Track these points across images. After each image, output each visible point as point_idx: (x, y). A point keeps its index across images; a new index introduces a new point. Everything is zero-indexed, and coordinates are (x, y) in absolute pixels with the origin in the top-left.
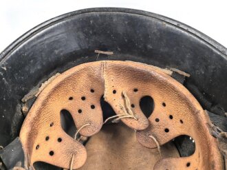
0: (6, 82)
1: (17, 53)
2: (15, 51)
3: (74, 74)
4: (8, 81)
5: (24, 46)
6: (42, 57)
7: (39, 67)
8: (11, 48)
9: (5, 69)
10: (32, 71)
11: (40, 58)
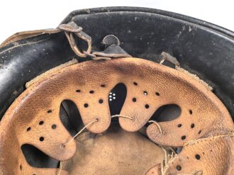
0: (178, 35)
1: (211, 34)
2: (212, 32)
3: (211, 102)
4: (180, 37)
5: (222, 38)
6: (220, 62)
7: (208, 64)
8: (214, 27)
9: (190, 30)
10: (201, 58)
11: (218, 61)
